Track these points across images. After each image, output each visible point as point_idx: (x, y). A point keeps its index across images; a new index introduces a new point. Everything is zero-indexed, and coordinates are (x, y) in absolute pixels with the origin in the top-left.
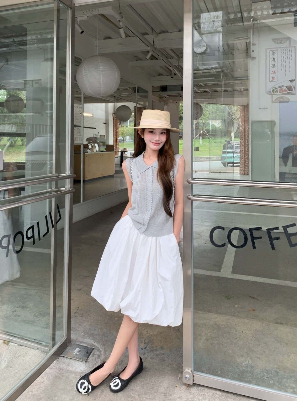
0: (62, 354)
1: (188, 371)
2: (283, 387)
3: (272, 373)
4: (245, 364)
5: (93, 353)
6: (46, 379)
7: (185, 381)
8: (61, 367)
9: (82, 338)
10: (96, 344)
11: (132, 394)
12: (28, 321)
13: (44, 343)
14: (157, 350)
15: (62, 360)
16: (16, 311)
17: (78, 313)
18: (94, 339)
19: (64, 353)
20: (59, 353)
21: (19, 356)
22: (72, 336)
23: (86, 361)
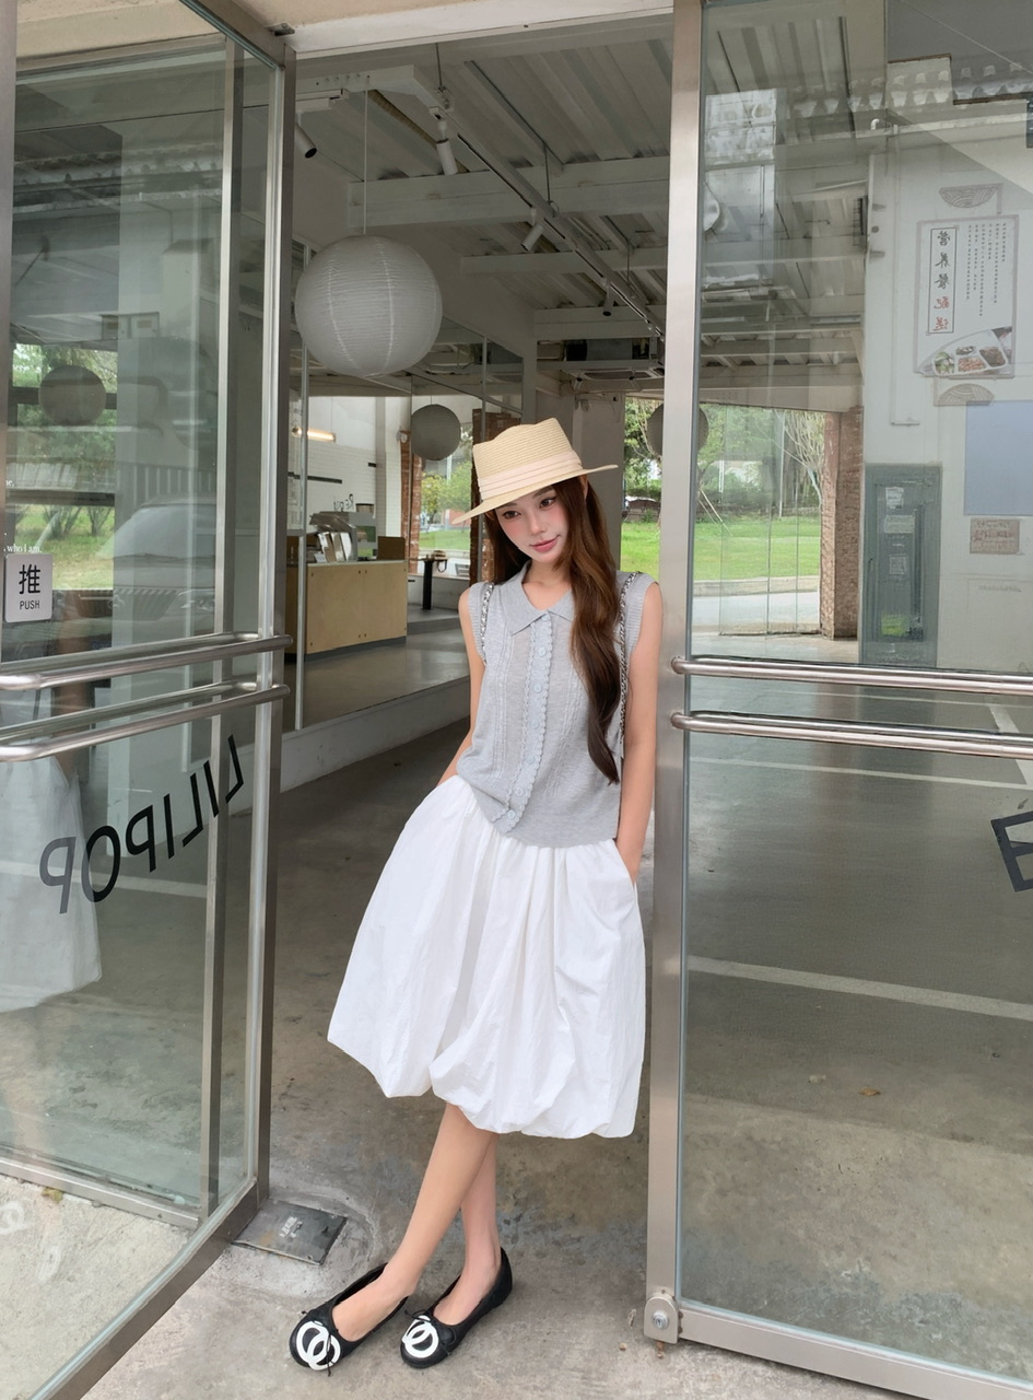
0: (243, 1236)
1: (662, 1297)
2: (975, 1354)
3: (937, 1308)
4: (850, 1276)
5: (342, 1233)
6: (189, 1321)
7: (651, 1331)
8: (240, 1279)
9: (306, 1181)
10: (352, 1204)
11: (475, 1373)
12: (124, 1122)
13: (179, 1200)
14: (556, 1227)
15: (242, 1256)
16: (82, 1089)
17: (292, 1097)
18: (348, 1186)
19: (246, 1232)
20: (230, 1234)
21: (97, 1241)
22: (276, 1177)
23: (322, 1262)
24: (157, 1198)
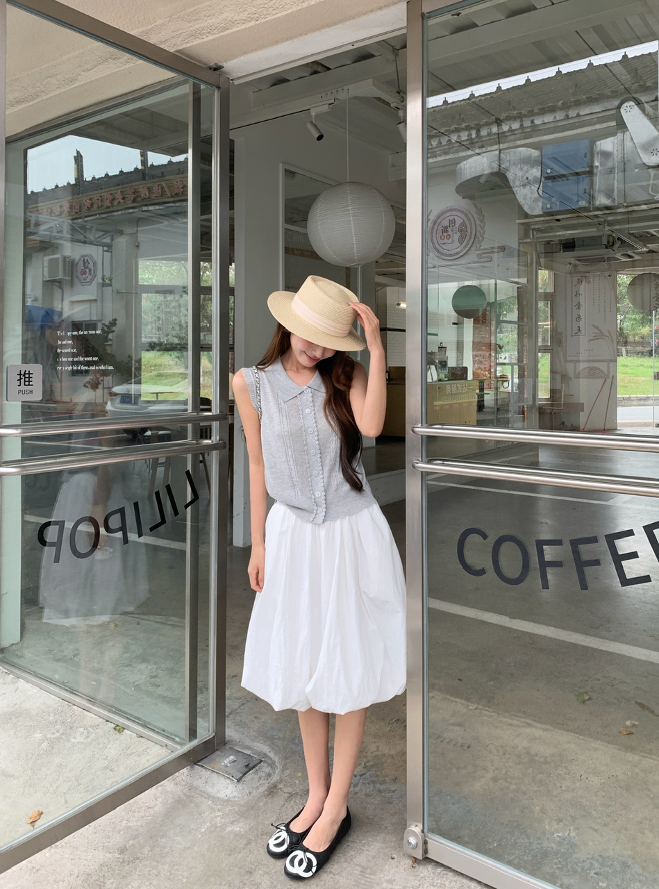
1: (414, 829)
3: (611, 866)
4: (559, 837)
5: (257, 768)
6: (161, 803)
7: (407, 849)
8: (195, 784)
9: (250, 740)
10: (271, 755)
14: (384, 782)
15: (199, 771)
16: (156, 676)
19: (206, 760)
21: (131, 754)
23: (239, 780)
24: (167, 737)
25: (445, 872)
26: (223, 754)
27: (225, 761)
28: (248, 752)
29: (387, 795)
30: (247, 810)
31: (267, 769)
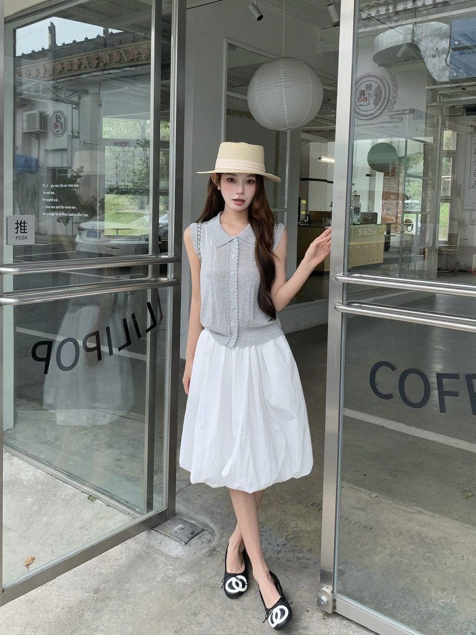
0: (157, 527)
1: (325, 590)
5: (200, 535)
9: (195, 513)
10: (212, 525)
13: (137, 509)
18: (212, 518)
19: (160, 527)
20: (152, 524)
21: (102, 518)
23: (186, 543)
24: (129, 507)
25: (349, 624)
26: (173, 522)
27: (175, 528)
28: (193, 522)
29: (304, 562)
30: (192, 566)
31: (208, 536)
